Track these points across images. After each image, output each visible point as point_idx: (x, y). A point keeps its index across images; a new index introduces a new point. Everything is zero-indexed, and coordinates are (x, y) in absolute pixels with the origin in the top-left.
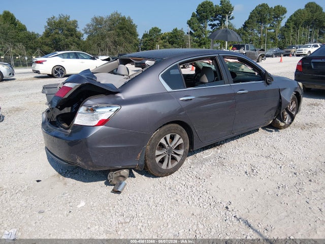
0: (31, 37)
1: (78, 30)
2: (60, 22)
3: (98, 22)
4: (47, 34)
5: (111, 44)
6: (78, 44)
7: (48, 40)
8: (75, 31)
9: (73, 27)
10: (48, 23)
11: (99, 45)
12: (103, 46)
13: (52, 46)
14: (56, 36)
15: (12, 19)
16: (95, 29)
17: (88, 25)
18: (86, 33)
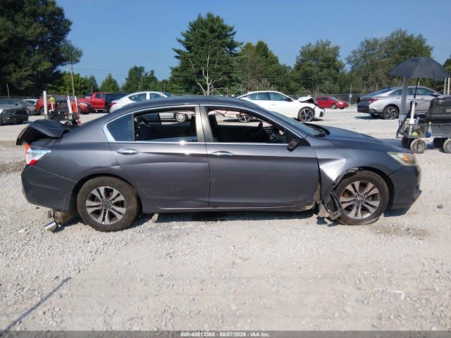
0: (281, 71)
1: (339, 59)
2: (316, 51)
3: (370, 46)
4: (298, 67)
5: (384, 76)
6: (335, 79)
7: (298, 75)
8: (334, 61)
9: (332, 56)
10: (302, 53)
11: (365, 78)
12: (371, 79)
13: (302, 82)
14: (308, 68)
15: (264, 50)
16: (364, 57)
17: (354, 52)
18: (350, 62)
